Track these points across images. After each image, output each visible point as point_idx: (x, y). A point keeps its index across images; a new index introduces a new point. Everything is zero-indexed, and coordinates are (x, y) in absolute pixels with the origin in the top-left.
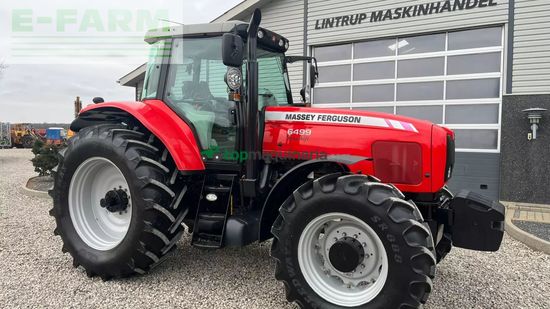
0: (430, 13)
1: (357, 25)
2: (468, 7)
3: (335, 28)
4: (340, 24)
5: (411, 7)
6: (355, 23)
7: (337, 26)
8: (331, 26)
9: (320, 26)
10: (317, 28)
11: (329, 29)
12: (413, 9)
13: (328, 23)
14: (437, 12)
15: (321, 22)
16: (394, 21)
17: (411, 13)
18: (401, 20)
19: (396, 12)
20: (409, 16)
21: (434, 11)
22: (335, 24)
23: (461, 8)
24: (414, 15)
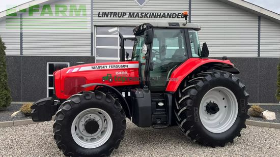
0: (157, 17)
1: (121, 18)
2: (173, 17)
3: (109, 18)
4: (112, 16)
5: (148, 13)
6: (120, 17)
7: (111, 17)
8: (107, 16)
9: (101, 15)
10: (99, 16)
11: (106, 18)
12: (149, 14)
13: (105, 15)
14: (160, 17)
15: (101, 13)
16: (140, 18)
17: (148, 16)
18: (143, 18)
19: (141, 14)
20: (147, 17)
21: (159, 17)
22: (109, 16)
23: (170, 17)
24: (150, 17)
